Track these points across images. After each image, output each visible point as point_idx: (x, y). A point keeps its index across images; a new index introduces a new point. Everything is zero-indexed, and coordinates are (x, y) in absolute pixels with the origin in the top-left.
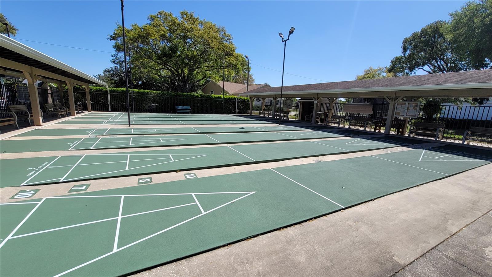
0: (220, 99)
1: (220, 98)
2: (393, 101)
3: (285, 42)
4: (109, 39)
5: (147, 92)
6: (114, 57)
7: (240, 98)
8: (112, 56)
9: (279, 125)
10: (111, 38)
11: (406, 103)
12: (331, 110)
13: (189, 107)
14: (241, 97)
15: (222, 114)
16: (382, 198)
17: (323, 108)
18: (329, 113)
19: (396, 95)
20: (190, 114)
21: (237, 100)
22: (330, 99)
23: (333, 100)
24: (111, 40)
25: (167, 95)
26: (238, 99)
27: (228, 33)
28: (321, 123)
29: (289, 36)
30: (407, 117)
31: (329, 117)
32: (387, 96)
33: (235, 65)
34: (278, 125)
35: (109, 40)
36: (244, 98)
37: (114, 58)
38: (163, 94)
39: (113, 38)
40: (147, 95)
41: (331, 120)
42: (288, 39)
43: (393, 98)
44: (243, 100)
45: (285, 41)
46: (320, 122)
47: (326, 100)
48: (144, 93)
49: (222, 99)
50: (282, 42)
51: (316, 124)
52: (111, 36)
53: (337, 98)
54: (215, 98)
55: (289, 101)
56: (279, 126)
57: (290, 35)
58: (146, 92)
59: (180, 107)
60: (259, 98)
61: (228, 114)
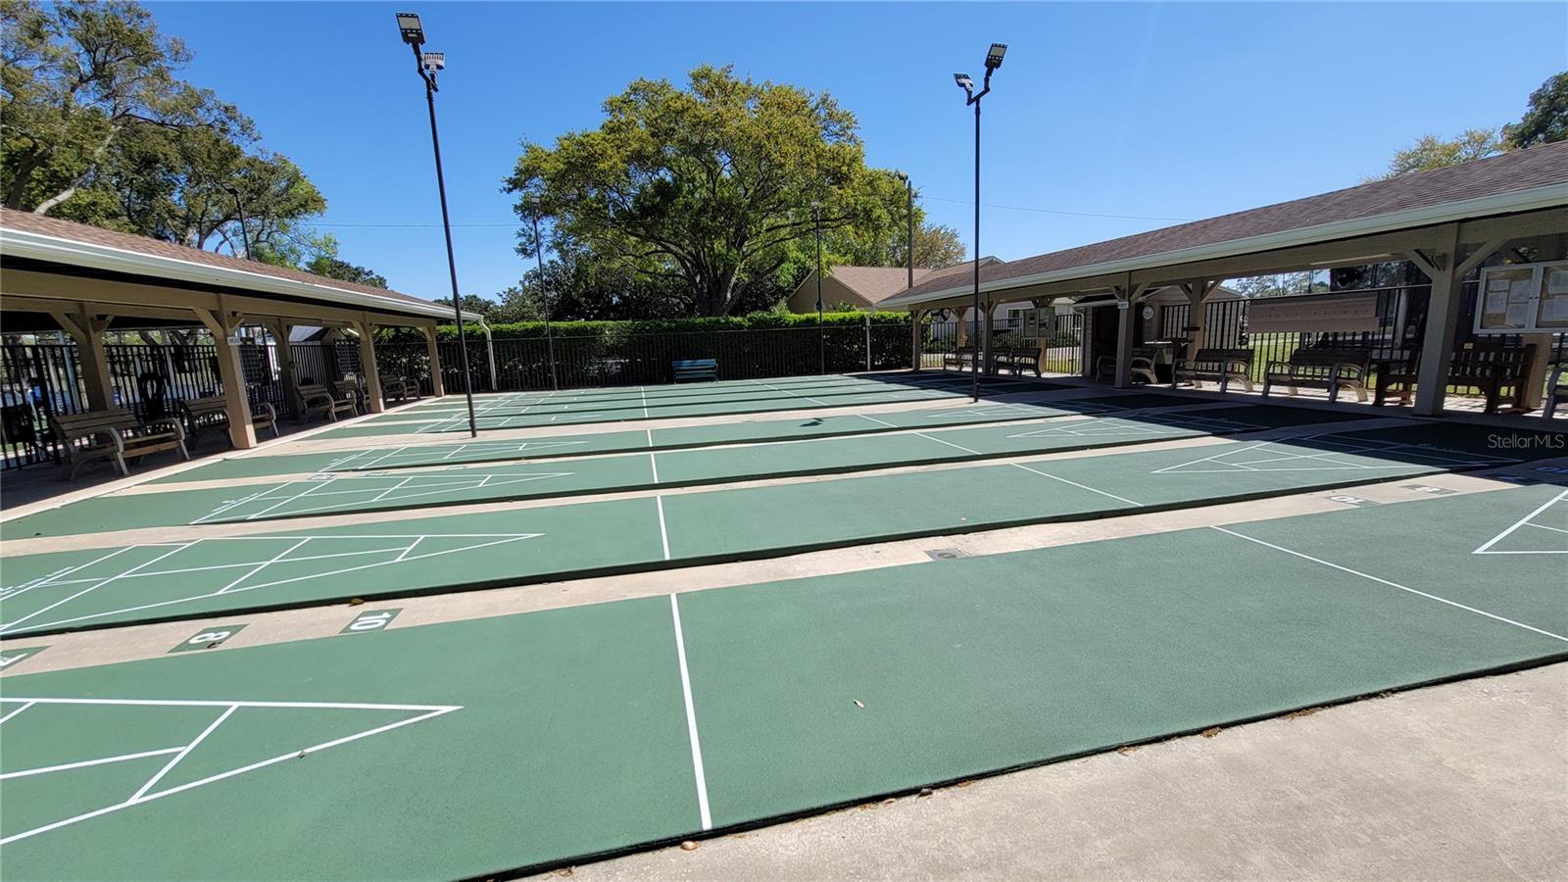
0: (812, 326)
1: (810, 322)
2: (1449, 271)
3: (978, 104)
4: (505, 189)
5: (592, 328)
6: (525, 235)
7: (883, 317)
8: (520, 235)
9: (976, 401)
10: (511, 186)
11: (1532, 269)
12: (1198, 329)
13: (713, 362)
14: (886, 313)
15: (821, 374)
16: (1000, 778)
17: (1170, 325)
18: (1191, 342)
19: (1463, 242)
20: (714, 384)
21: (868, 323)
22: (1190, 286)
23: (1204, 291)
24: (510, 190)
25: (647, 331)
26: (873, 321)
27: (840, 109)
28: (1160, 382)
29: (987, 80)
30: (1541, 330)
31: (1188, 358)
32: (1417, 251)
33: (865, 209)
34: (972, 400)
35: (505, 193)
36: (894, 315)
37: (524, 240)
38: (636, 328)
39: (515, 184)
40: (592, 334)
41: (1194, 370)
42: (983, 89)
43: (1445, 255)
44: (891, 321)
45: (977, 99)
46: (1153, 377)
47: (1178, 295)
48: (582, 330)
49: (817, 325)
50: (968, 104)
51: (1134, 387)
52: (510, 181)
53: (1219, 279)
54: (796, 324)
55: (1043, 311)
56: (975, 404)
57: (989, 73)
58: (589, 328)
59: (687, 362)
60: (942, 310)
61: (841, 373)
